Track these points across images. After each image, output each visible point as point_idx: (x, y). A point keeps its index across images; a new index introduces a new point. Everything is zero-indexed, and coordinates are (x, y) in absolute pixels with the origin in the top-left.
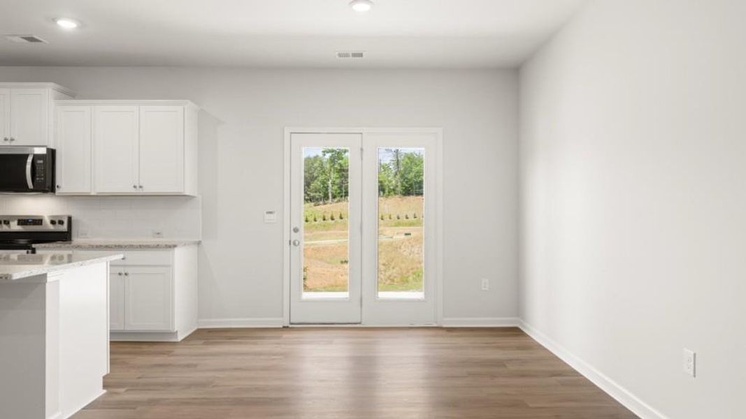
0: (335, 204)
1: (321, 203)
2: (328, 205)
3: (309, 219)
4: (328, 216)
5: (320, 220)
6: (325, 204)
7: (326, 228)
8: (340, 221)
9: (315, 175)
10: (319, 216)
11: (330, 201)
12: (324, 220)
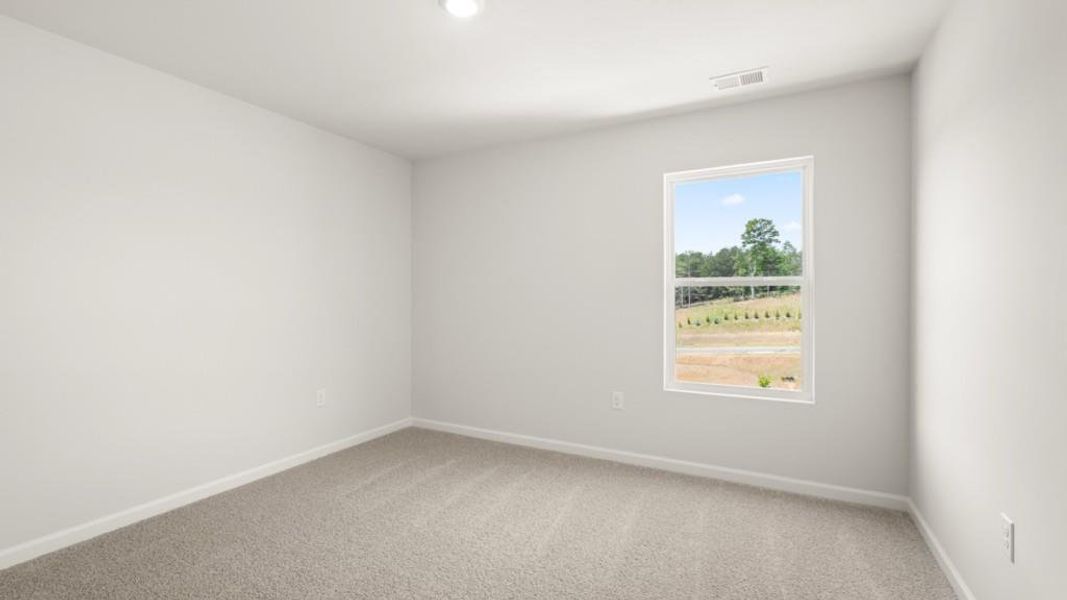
0: (758, 300)
1: (742, 298)
2: (751, 301)
3: (730, 316)
4: (751, 314)
5: (741, 319)
6: (746, 299)
7: (749, 327)
8: (765, 319)
9: (734, 267)
10: (741, 313)
11: (752, 296)
12: (747, 317)
